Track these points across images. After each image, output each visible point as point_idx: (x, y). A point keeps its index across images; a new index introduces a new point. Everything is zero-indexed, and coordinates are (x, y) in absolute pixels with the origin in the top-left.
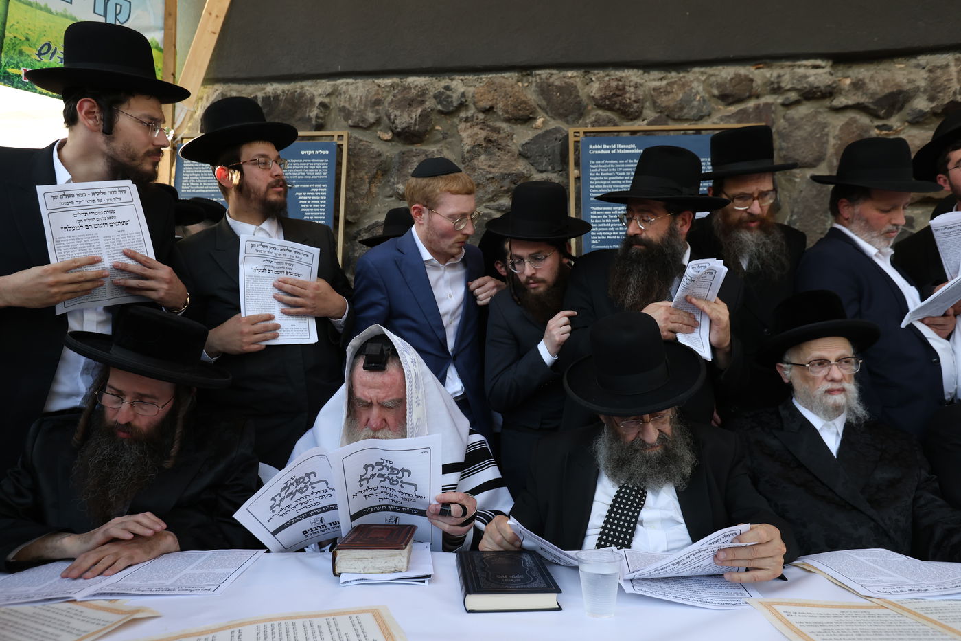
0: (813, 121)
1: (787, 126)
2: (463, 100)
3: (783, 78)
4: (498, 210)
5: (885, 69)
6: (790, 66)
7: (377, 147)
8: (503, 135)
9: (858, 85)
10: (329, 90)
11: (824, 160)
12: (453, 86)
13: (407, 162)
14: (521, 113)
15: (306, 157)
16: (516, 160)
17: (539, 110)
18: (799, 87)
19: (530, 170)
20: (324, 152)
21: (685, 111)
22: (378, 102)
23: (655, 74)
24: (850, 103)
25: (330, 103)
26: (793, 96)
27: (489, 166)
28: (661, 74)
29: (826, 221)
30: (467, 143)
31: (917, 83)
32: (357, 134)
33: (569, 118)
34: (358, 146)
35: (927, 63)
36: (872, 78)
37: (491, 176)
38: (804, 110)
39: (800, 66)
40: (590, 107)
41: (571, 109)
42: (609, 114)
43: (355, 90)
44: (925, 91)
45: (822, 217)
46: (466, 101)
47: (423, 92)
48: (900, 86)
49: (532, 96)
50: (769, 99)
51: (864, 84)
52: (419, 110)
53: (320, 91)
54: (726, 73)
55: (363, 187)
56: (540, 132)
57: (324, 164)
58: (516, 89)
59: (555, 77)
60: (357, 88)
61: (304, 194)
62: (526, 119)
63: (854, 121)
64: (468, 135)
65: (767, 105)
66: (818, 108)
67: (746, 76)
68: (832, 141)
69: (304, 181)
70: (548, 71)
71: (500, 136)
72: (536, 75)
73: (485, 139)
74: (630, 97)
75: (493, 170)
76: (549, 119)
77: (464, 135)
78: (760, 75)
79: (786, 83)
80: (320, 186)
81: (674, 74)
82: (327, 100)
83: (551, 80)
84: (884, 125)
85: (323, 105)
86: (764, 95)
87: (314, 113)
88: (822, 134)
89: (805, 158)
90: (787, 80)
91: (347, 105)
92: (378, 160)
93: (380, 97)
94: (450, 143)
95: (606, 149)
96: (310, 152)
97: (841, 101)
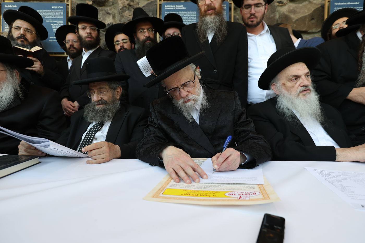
8: (135, 3)
15: (54, 9)
20: (61, 7)
27: (129, 15)
30: (121, 6)
56: (149, 2)
57: (61, 12)
61: (54, 24)
69: (54, 19)
71: (134, 3)
73: (128, 4)
77: (120, 3)
80: (60, 21)
94: (115, 7)
95: (172, 7)
96: (56, 7)
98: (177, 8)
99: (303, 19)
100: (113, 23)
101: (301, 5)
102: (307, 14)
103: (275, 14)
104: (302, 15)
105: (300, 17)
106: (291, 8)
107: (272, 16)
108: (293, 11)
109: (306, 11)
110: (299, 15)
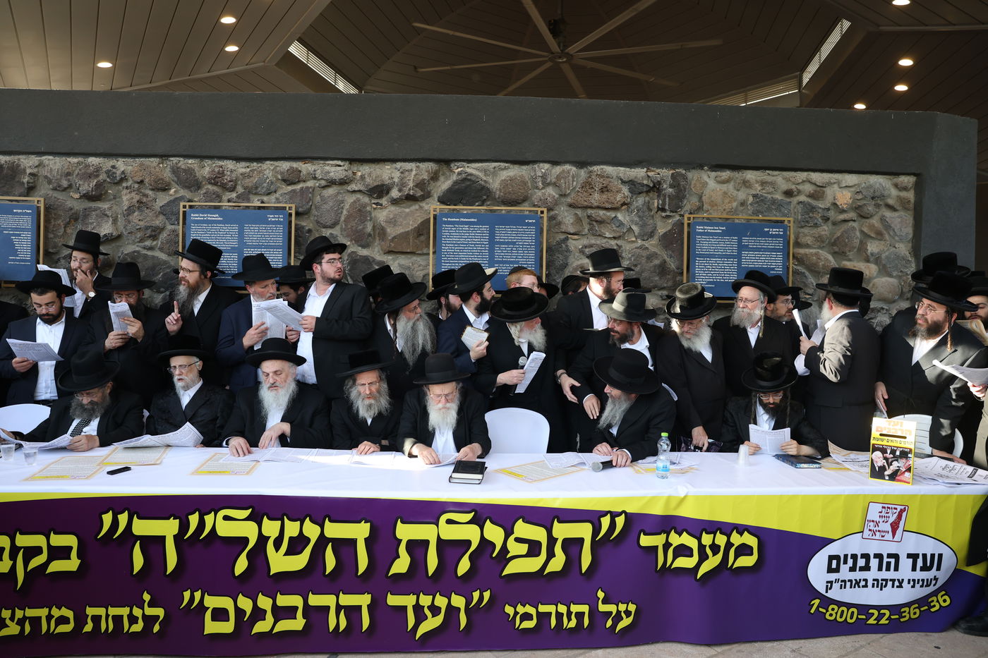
0: (334, 199)
1: (320, 202)
2: (123, 176)
3: (317, 172)
4: (144, 248)
5: (379, 168)
6: (323, 164)
7: (69, 204)
8: (150, 199)
9: (363, 177)
10: (37, 164)
11: (338, 224)
12: (117, 166)
13: (88, 215)
14: (160, 185)
15: (17, 214)
16: (157, 216)
17: (173, 183)
18: (326, 178)
19: (165, 223)
20: (28, 211)
21: (259, 189)
22: (68, 174)
23: (243, 164)
24: (356, 189)
25: (38, 172)
26: (323, 183)
27: (139, 220)
28: (248, 164)
30: (126, 204)
31: (394, 180)
32: (56, 194)
33: (192, 189)
34: (57, 203)
35: (402, 168)
36: (370, 175)
37: (139, 227)
38: (331, 191)
39: (328, 165)
40: (204, 183)
41: (192, 183)
42: (215, 188)
43: (54, 164)
44: (397, 185)
46: (125, 176)
47: (98, 170)
48: (383, 181)
49: (167, 175)
50: (310, 184)
52: (96, 181)
53: (31, 163)
54: (285, 165)
55: (60, 231)
56: (172, 198)
57: (29, 218)
58: (157, 169)
59: (181, 163)
60: (55, 163)
61: (17, 237)
62: (165, 189)
63: (358, 200)
64: (127, 199)
65: (307, 188)
66: (340, 190)
67: (297, 168)
68: (345, 212)
69: (16, 229)
70: (178, 159)
71: (148, 199)
72: (170, 161)
73: (138, 201)
74: (227, 178)
75: (141, 223)
76: (179, 188)
77: (125, 198)
78: (305, 168)
79: (318, 175)
80: (27, 233)
81: (255, 164)
82: (35, 170)
83: (179, 165)
85: (31, 174)
86: (309, 180)
87: (26, 180)
88: (339, 208)
90: (320, 173)
91: (49, 175)
92: (70, 213)
93: (70, 170)
94: (118, 202)
95: (201, 217)
96: (19, 211)
97: (353, 187)
98: (209, 218)
99: (405, 236)
100: (112, 234)
101: (407, 210)
102: (411, 228)
103: (365, 224)
104: (402, 231)
105: (399, 233)
106: (391, 216)
107: (361, 227)
108: (393, 220)
109: (411, 223)
110: (400, 230)
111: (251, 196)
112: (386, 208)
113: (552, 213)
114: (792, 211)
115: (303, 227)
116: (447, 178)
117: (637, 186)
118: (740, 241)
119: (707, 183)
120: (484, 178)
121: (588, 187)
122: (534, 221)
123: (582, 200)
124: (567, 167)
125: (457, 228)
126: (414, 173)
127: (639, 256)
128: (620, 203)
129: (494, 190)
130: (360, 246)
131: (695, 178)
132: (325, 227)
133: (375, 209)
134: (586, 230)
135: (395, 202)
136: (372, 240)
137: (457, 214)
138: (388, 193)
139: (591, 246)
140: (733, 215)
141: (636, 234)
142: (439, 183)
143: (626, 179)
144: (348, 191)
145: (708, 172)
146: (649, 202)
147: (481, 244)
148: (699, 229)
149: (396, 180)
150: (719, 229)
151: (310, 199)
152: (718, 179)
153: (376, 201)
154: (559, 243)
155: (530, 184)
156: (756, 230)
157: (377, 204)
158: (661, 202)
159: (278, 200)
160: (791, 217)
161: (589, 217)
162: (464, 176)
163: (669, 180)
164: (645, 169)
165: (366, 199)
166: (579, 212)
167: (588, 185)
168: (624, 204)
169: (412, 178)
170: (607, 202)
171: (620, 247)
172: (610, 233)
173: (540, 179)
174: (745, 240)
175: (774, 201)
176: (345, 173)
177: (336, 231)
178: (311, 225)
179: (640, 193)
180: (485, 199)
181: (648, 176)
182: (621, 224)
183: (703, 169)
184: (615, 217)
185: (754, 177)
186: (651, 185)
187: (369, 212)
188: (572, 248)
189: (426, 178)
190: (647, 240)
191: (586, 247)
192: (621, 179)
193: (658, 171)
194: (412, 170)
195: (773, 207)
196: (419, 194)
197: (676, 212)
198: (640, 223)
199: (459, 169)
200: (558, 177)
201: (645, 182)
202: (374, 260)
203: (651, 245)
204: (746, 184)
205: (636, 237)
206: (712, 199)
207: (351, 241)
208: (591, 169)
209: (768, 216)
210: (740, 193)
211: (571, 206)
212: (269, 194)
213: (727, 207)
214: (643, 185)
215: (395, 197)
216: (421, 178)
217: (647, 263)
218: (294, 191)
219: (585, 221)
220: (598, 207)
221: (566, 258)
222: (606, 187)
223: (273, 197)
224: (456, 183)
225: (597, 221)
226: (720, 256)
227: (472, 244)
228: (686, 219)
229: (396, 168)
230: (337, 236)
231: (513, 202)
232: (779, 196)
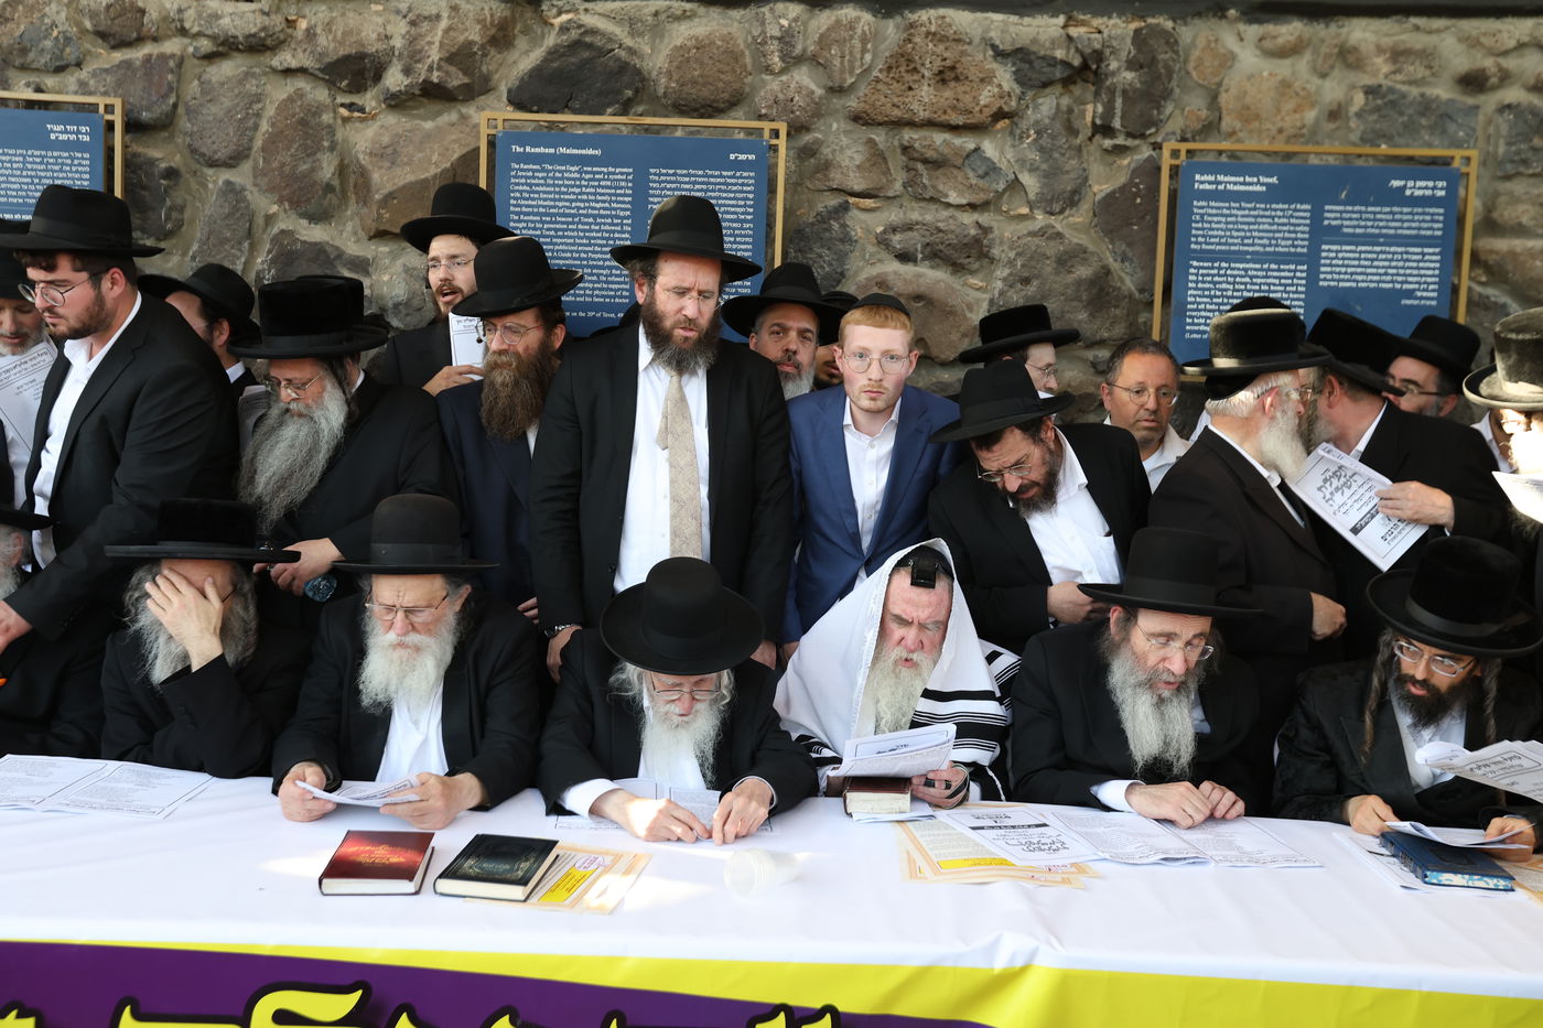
0: (236, 91)
1: (198, 95)
3: (186, 15)
5: (355, 10)
9: (310, 34)
11: (247, 157)
18: (209, 32)
21: (33, 55)
24: (294, 64)
26: (205, 45)
29: (238, 258)
31: (392, 43)
35: (410, 9)
36: (328, 26)
38: (227, 69)
44: (401, 57)
45: (233, 251)
48: (363, 45)
50: (172, 46)
51: (315, 35)
63: (300, 94)
65: (163, 57)
66: (251, 67)
67: (132, 3)
68: (265, 126)
78: (157, 2)
79: (192, 22)
84: (352, 104)
86: (169, 37)
88: (248, 114)
89: (215, 152)
90: (192, 19)
97: (286, 58)
99: (417, 192)
101: (428, 125)
102: (433, 171)
103: (318, 160)
104: (411, 178)
105: (401, 183)
106: (386, 140)
107: (304, 167)
108: (389, 151)
109: (435, 158)
110: (405, 176)
111: (11, 74)
112: (374, 117)
113: (807, 138)
114: (1480, 133)
115: (152, 162)
116: (535, 41)
117: (1037, 64)
118: (1317, 216)
119: (1233, 57)
120: (629, 42)
121: (902, 69)
122: (752, 157)
123: (887, 102)
124: (849, 12)
125: (548, 171)
126: (444, 24)
127: (1037, 257)
128: (987, 112)
129: (654, 73)
130: (303, 215)
131: (1201, 42)
132: (213, 164)
133: (345, 120)
134: (898, 186)
135: (396, 102)
136: (335, 201)
137: (554, 134)
138: (378, 77)
139: (909, 227)
140: (1306, 143)
141: (1032, 196)
142: (513, 55)
143: (1006, 46)
144: (274, 71)
145: (1242, 27)
146: (1070, 111)
147: (612, 217)
148: (1203, 182)
149: (398, 43)
150: (1258, 183)
151: (171, 89)
152: (1268, 44)
153: (347, 99)
154: (824, 219)
155: (748, 60)
156: (1366, 185)
157: (350, 107)
158: (1100, 109)
159: (83, 87)
160: (1475, 147)
161: (905, 149)
162: (574, 34)
163: (1127, 48)
164: (1061, 20)
165: (320, 94)
166: (879, 136)
167: (903, 63)
168: (1000, 115)
169: (437, 39)
170: (954, 108)
171: (986, 230)
172: (961, 194)
173: (774, 46)
174: (1333, 214)
175: (1426, 106)
176: (260, 20)
177: (241, 176)
178: (178, 157)
179: (1045, 85)
180: (629, 99)
181: (1070, 38)
182: (991, 170)
183: (1223, 17)
184: (977, 149)
185: (1369, 36)
186: (1077, 62)
187: (329, 126)
188: (857, 232)
189: (477, 38)
190: (1062, 212)
191: (894, 230)
192: (994, 47)
193: (1097, 22)
194: (438, 17)
195: (1424, 121)
196: (456, 83)
197: (1142, 136)
198: (1044, 166)
199: (565, 17)
200: (824, 41)
201: (1059, 54)
202: (340, 254)
203: (1075, 228)
204: (1348, 57)
205: (1031, 206)
206: (1248, 100)
207: (280, 202)
208: (913, 17)
209: (1408, 146)
210: (1328, 84)
211: (857, 118)
212: (60, 70)
213: (1290, 122)
214: (1052, 62)
215: (394, 89)
216: (461, 39)
217: (1057, 273)
218: (127, 64)
219: (896, 162)
220: (930, 124)
221: (842, 257)
222: (953, 68)
223: (71, 79)
224: (553, 53)
225: (925, 161)
226: (1258, 258)
227: (587, 216)
228: (1166, 153)
229: (398, 12)
230: (243, 189)
231: (703, 106)
232: (1442, 92)
